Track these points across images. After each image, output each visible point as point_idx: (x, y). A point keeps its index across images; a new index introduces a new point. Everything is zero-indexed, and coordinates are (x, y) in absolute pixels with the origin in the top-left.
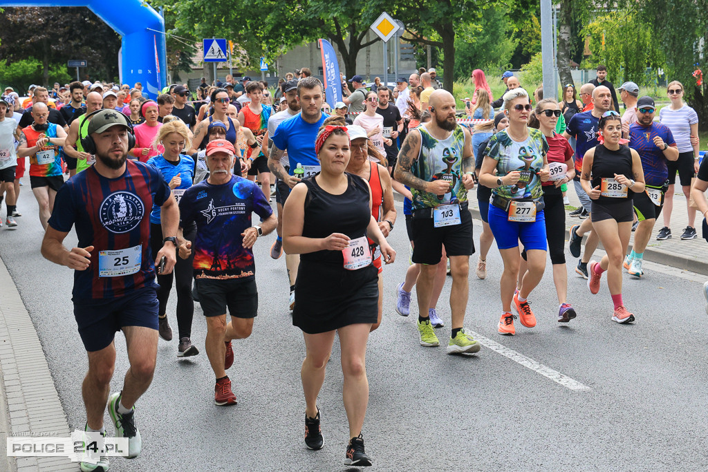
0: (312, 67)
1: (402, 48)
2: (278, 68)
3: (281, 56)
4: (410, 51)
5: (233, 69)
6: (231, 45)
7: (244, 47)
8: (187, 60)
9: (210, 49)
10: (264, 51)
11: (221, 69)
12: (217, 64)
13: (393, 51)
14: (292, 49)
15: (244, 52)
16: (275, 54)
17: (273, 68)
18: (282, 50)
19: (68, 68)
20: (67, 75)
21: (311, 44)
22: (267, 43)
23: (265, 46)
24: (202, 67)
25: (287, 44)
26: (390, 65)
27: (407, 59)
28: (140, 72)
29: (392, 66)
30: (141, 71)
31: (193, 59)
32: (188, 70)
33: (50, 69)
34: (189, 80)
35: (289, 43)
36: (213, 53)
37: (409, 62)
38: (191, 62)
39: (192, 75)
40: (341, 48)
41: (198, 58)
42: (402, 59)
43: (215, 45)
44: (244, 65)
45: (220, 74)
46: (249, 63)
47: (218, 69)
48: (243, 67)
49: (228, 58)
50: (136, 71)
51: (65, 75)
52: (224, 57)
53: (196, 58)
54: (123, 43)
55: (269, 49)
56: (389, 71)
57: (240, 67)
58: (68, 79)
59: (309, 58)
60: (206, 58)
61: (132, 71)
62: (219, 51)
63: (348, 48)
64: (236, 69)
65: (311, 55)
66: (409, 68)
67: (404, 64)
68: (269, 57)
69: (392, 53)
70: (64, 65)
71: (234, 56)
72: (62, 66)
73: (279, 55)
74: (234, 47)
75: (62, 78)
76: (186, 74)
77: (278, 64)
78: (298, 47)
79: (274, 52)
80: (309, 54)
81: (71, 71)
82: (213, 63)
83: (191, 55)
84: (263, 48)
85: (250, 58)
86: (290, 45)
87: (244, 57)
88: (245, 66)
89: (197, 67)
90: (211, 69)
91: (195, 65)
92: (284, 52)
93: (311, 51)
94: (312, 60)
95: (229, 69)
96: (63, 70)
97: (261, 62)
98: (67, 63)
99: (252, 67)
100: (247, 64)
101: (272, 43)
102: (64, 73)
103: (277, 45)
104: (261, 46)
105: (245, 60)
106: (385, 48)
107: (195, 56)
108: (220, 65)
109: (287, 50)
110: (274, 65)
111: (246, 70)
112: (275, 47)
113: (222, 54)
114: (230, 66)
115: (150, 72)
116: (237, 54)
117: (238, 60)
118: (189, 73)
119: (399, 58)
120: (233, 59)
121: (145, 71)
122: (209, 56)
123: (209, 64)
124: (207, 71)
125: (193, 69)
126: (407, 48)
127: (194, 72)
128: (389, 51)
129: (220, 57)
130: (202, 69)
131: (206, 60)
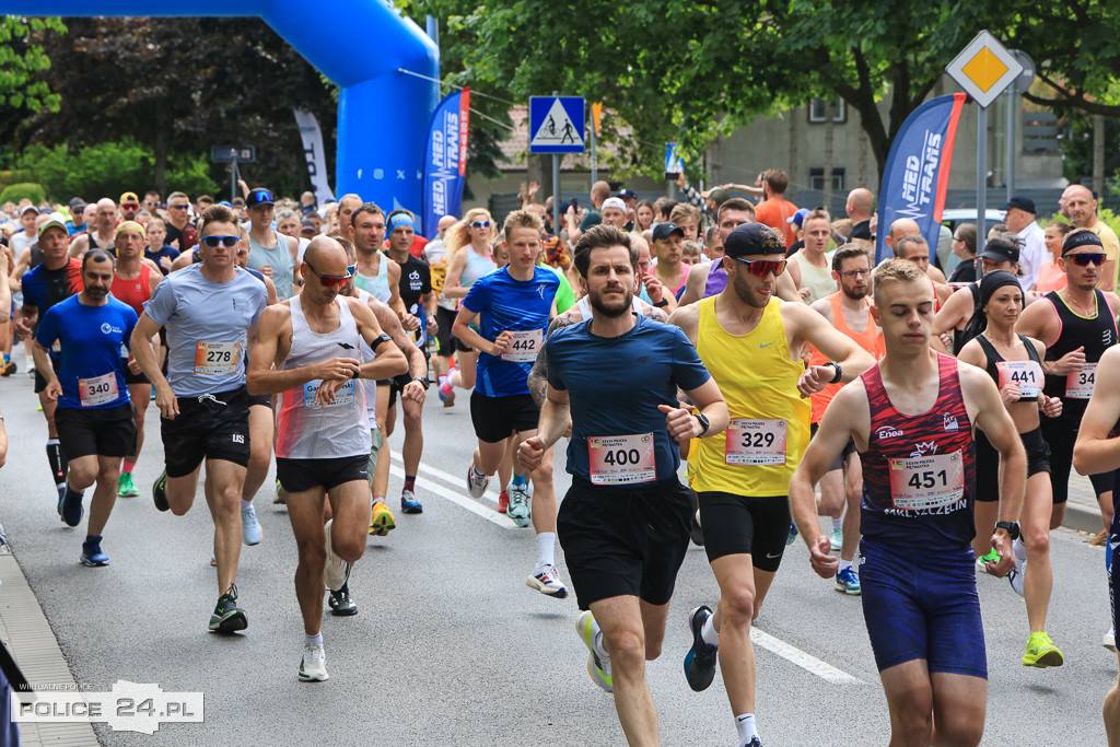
0: (793, 169)
1: (1028, 123)
2: (709, 171)
3: (717, 141)
4: (1048, 130)
5: (600, 171)
6: (597, 112)
7: (628, 117)
8: (489, 148)
9: (546, 122)
10: (675, 128)
11: (569, 171)
12: (560, 159)
13: (1004, 130)
14: (745, 123)
15: (625, 131)
16: (703, 135)
17: (696, 169)
18: (721, 127)
19: (210, 162)
20: (208, 179)
21: (793, 114)
22: (685, 108)
23: (678, 118)
24: (525, 166)
25: (733, 111)
26: (993, 166)
27: (1039, 151)
28: (379, 174)
29: (998, 170)
30: (381, 171)
31: (506, 147)
32: (490, 171)
33: (170, 166)
34: (493, 196)
35: (738, 110)
36: (553, 132)
37: (1044, 158)
38: (498, 154)
39: (498, 186)
40: (870, 120)
41: (516, 144)
42: (1025, 152)
43: (558, 113)
44: (625, 161)
45: (570, 183)
46: (639, 157)
47: (563, 171)
48: (622, 166)
49: (588, 145)
50: (368, 174)
51: (202, 180)
52: (578, 142)
53: (510, 143)
54: (343, 105)
55: (690, 123)
56: (990, 182)
57: (617, 167)
58: (210, 189)
59: (787, 148)
60: (536, 142)
61: (360, 173)
62: (568, 126)
63: (886, 122)
64: (606, 171)
65: (793, 140)
66: (1045, 174)
67: (1032, 163)
68: (687, 143)
69: (999, 135)
70: (203, 157)
71: (600, 142)
72: (198, 159)
73: (711, 138)
74: (602, 116)
75: (198, 188)
76: (486, 180)
77: (709, 160)
78: (760, 118)
79: (701, 130)
80: (786, 137)
81: (218, 172)
82: (550, 157)
83: (498, 137)
84: (674, 121)
85: (642, 145)
86: (741, 114)
87: (627, 143)
88: (628, 165)
89: (513, 167)
90: (547, 170)
91: (507, 160)
92: (727, 131)
93: (792, 129)
94: (793, 151)
95: (590, 171)
96: (200, 169)
97: (666, 154)
98: (209, 152)
99: (645, 168)
100: (634, 160)
101: (696, 110)
102: (203, 175)
103: (709, 114)
104: (670, 116)
105: (629, 150)
106: (982, 122)
107: (508, 138)
108: (569, 162)
109: (732, 127)
110: (700, 162)
111: (629, 175)
112: (704, 119)
113: (575, 133)
114: (592, 164)
115: (401, 175)
116: (608, 134)
117: (610, 150)
118: (494, 180)
119: (1019, 148)
120: (598, 149)
121: (390, 174)
122: (544, 138)
123: (542, 157)
124: (537, 174)
125: (504, 171)
126: (1040, 123)
127: (505, 176)
128: (991, 129)
129: (568, 142)
130: (525, 171)
131: (535, 149)
